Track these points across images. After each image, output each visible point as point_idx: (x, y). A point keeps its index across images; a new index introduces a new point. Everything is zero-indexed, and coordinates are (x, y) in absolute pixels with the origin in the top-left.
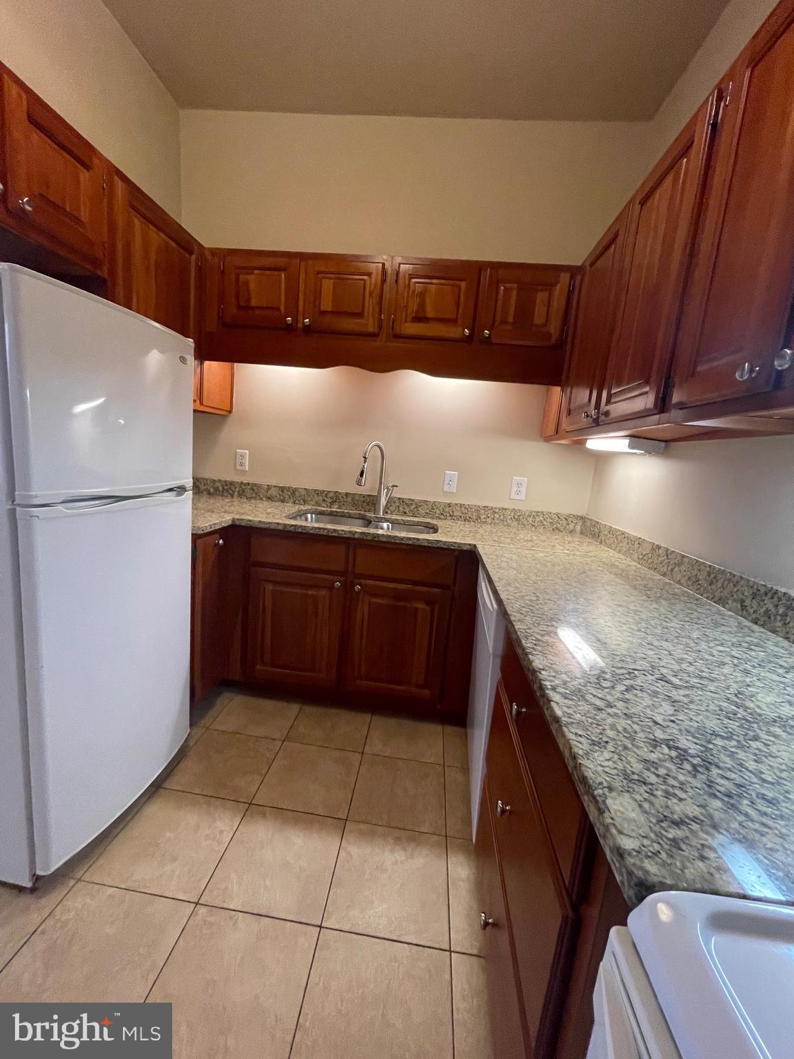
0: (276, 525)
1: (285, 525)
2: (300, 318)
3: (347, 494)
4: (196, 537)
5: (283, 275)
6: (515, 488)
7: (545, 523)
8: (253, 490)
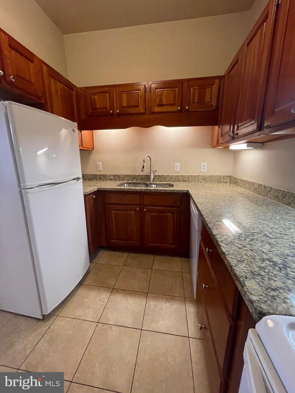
0: (113, 189)
1: (117, 189)
2: (115, 110)
3: (138, 176)
4: (85, 196)
5: (107, 95)
6: (202, 167)
7: (215, 180)
8: (104, 177)
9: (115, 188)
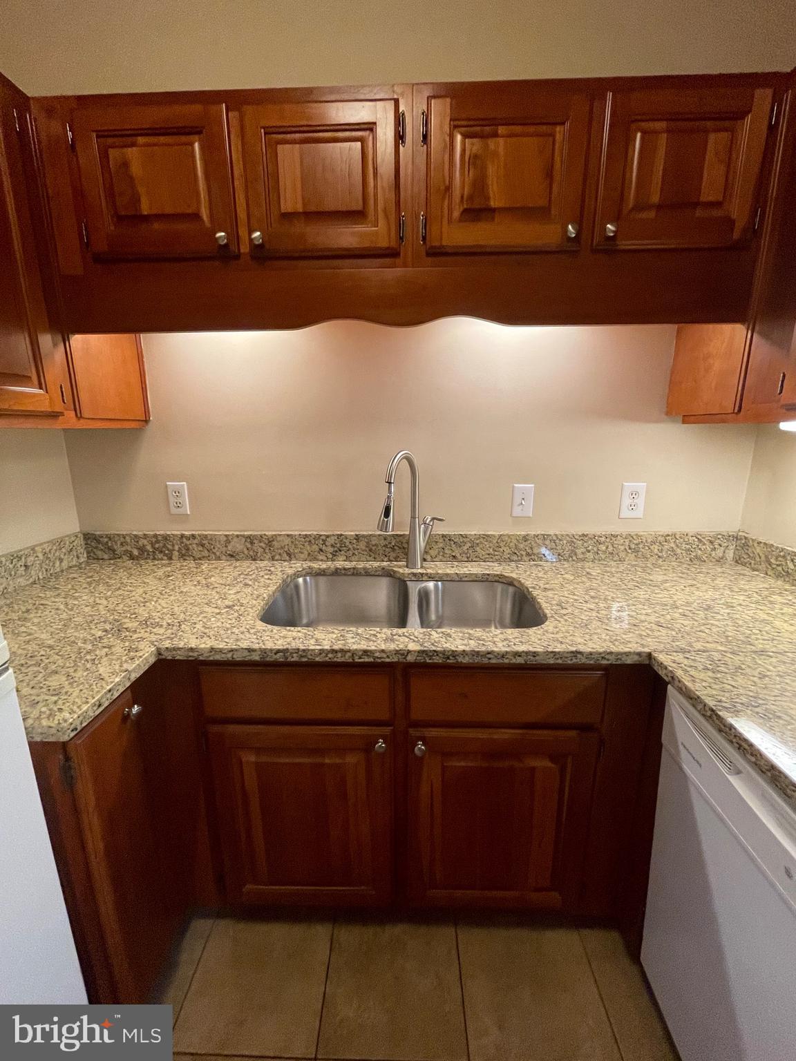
0: (246, 653)
2: (243, 232)
3: (357, 537)
5: (197, 145)
6: (627, 501)
7: (679, 551)
8: (203, 545)
9: (254, 650)
